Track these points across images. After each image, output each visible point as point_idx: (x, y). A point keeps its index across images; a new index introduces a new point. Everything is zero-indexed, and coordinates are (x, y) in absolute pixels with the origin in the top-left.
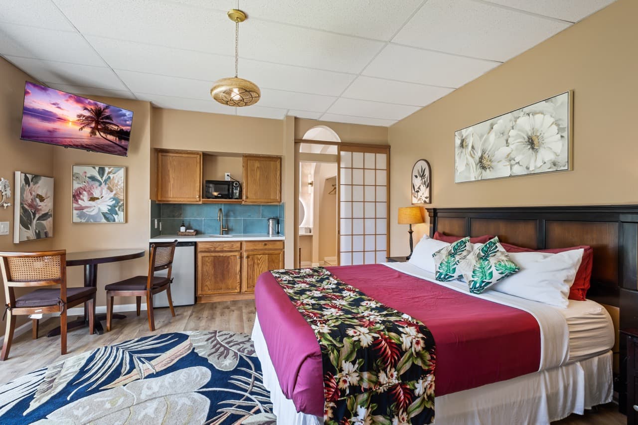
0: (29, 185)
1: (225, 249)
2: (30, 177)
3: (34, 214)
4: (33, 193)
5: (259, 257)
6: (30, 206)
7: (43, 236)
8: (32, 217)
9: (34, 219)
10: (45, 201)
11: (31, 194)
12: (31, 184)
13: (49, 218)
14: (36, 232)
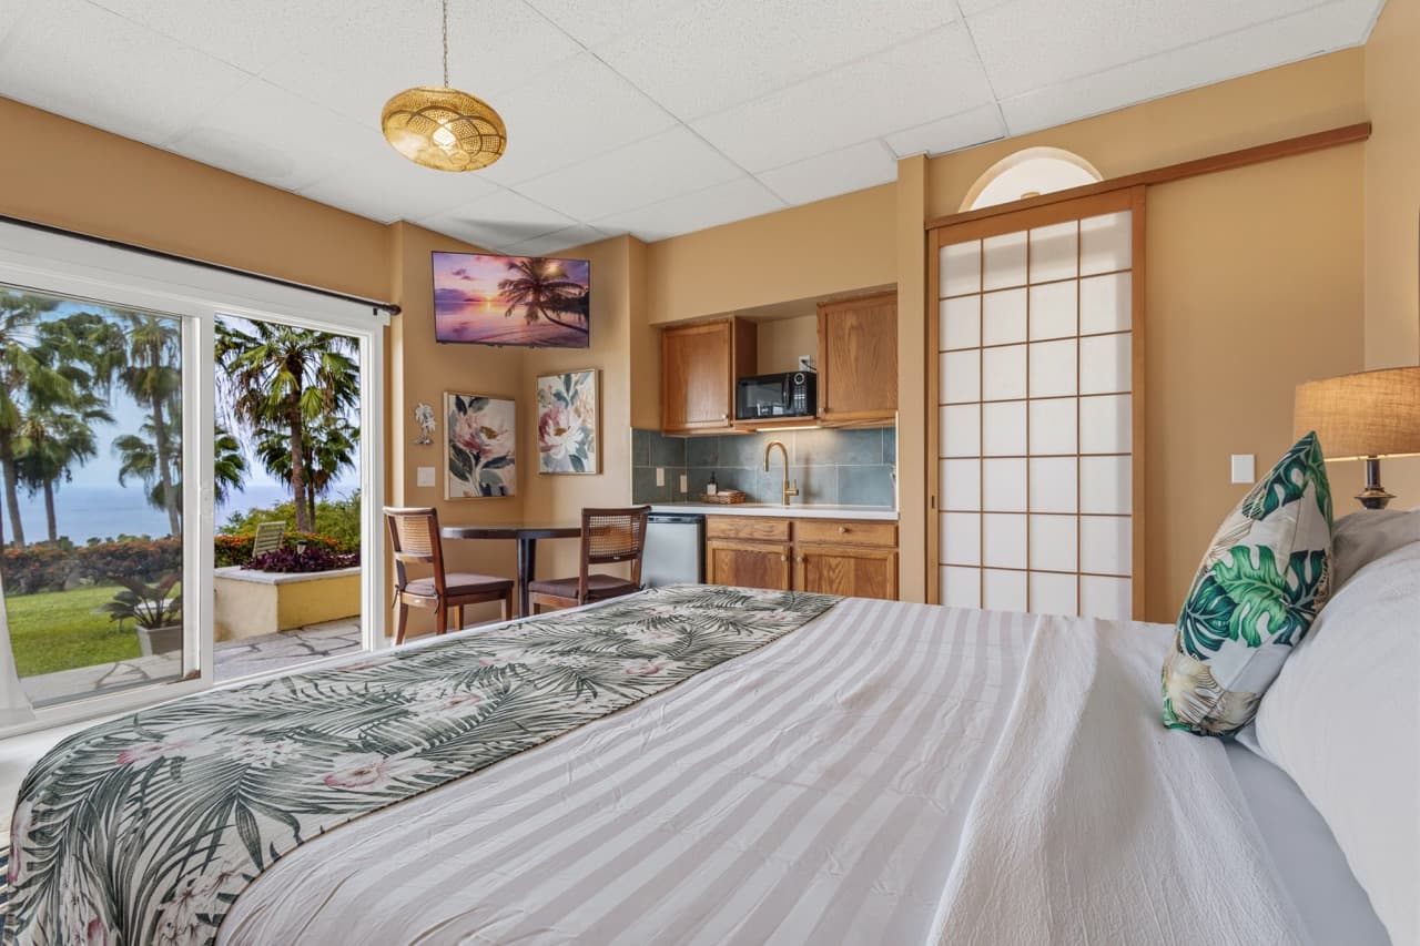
0: (465, 413)
1: (757, 535)
2: (466, 400)
3: (477, 458)
4: (474, 425)
5: (834, 562)
6: (468, 444)
7: (495, 490)
8: (473, 461)
9: (476, 464)
10: (498, 438)
11: (470, 426)
12: (470, 411)
13: (508, 464)
14: (481, 485)
